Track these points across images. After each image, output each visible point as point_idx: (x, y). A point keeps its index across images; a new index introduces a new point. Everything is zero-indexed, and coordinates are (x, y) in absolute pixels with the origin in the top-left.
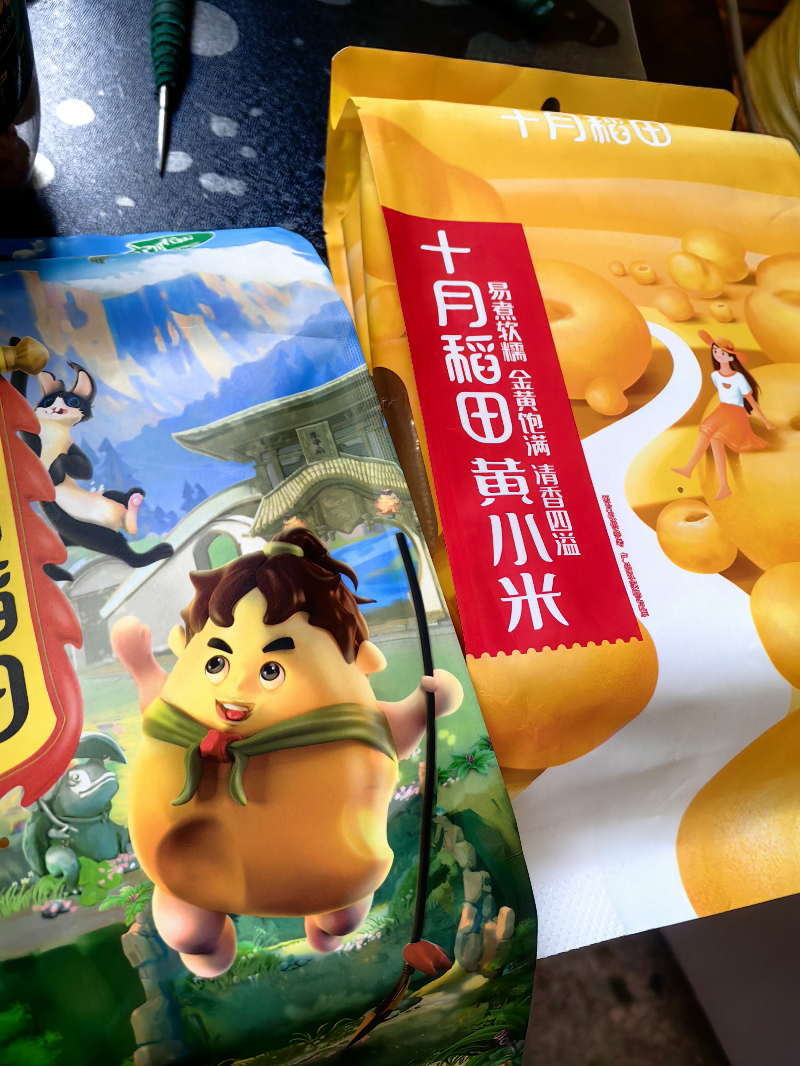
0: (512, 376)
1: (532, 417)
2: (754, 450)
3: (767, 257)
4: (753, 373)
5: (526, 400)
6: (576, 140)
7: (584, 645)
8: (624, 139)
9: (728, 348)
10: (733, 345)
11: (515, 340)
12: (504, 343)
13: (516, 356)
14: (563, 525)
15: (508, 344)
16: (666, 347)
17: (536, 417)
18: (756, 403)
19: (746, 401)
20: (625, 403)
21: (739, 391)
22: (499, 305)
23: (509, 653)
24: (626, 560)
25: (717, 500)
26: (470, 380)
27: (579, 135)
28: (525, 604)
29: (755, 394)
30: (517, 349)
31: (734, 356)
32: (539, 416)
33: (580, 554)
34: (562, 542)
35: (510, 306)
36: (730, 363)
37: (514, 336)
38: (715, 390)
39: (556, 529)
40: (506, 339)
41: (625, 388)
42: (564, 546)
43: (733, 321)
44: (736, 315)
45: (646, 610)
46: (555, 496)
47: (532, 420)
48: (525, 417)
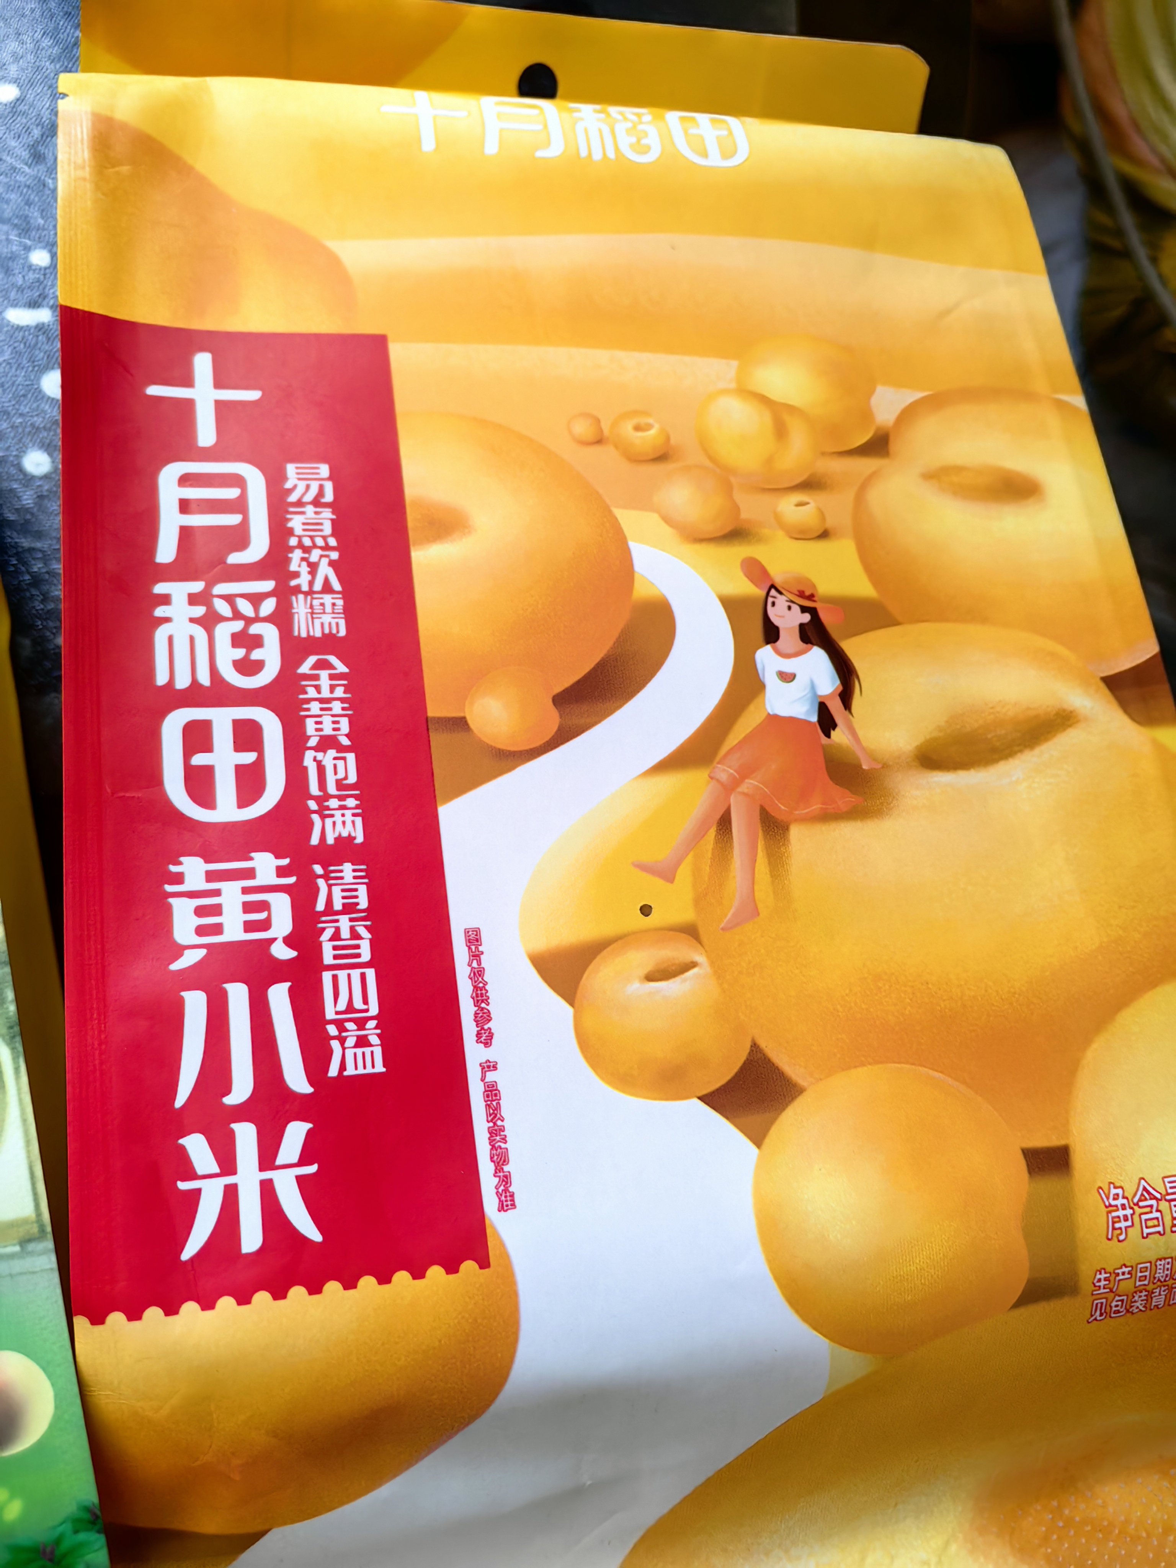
0: (305, 668)
1: (335, 759)
2: (828, 816)
3: (920, 395)
4: (850, 647)
5: (327, 721)
6: (539, 154)
7: (350, 1284)
8: (646, 150)
9: (801, 594)
10: (814, 586)
11: (327, 588)
12: (301, 597)
13: (322, 624)
14: (358, 1004)
15: (309, 598)
16: (664, 595)
17: (344, 759)
18: (847, 712)
19: (823, 710)
20: (553, 720)
21: (813, 687)
22: (303, 513)
23: (171, 1310)
24: (491, 1076)
25: (723, 929)
26: (204, 679)
27: (548, 144)
28: (231, 1194)
29: (846, 696)
30: (328, 609)
31: (813, 612)
32: (351, 757)
33: (384, 1070)
34: (347, 1044)
35: (327, 514)
36: (802, 626)
37: (326, 581)
38: (760, 687)
39: (337, 1013)
40: (305, 588)
41: (558, 689)
42: (349, 1053)
43: (824, 535)
44: (830, 523)
45: (512, 1195)
46: (355, 935)
47: (335, 766)
48: (319, 758)
